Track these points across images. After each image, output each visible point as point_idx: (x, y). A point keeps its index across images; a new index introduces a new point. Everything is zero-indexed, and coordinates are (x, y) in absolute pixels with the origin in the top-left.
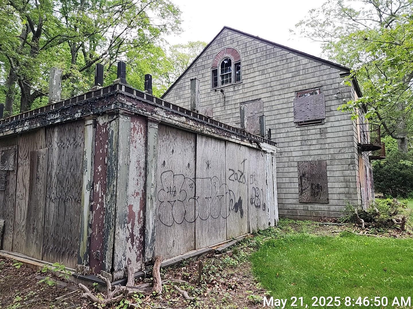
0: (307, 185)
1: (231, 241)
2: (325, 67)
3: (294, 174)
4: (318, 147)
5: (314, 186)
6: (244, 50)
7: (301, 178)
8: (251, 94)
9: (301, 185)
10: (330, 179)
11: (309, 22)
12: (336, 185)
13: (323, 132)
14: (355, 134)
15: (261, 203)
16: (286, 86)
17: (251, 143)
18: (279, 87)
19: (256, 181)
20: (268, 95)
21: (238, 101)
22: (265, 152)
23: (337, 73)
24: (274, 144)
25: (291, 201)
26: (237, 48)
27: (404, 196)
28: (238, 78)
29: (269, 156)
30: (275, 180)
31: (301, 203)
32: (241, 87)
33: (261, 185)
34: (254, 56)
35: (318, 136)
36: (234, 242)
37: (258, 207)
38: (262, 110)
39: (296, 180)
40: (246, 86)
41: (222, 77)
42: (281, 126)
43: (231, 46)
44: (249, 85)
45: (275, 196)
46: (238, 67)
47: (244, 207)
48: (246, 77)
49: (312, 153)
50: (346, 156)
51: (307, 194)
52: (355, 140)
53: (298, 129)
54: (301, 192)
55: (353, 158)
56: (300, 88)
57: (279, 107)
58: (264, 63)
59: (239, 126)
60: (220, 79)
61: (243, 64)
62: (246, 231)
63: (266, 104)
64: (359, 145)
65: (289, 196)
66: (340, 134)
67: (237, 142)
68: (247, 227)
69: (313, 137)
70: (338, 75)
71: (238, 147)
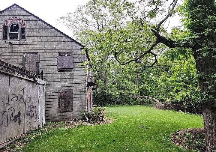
0: (63, 102)
1: (10, 140)
2: (74, 43)
3: (56, 96)
4: (69, 82)
5: (66, 103)
6: (28, 22)
7: (59, 99)
8: (32, 48)
9: (59, 102)
10: (74, 99)
11: (67, 19)
12: (77, 102)
13: (72, 75)
14: (86, 78)
15: (34, 114)
16: (53, 48)
17: (30, 78)
18: (49, 48)
19: (31, 101)
20: (43, 51)
21: (22, 51)
22: (39, 84)
23: (79, 47)
24: (45, 79)
25: (53, 111)
26: (23, 19)
27: (104, 105)
28: (23, 37)
29: (41, 87)
30: (44, 100)
31: (59, 112)
32: (25, 43)
33: (35, 103)
34: (35, 27)
35: (70, 77)
36: (12, 141)
37: (32, 117)
38: (38, 59)
39: (57, 100)
40: (28, 43)
41: (11, 34)
42: (50, 70)
43: (18, 17)
44: (30, 43)
45: (44, 109)
46: (23, 30)
47: (22, 118)
48: (29, 38)
49: (66, 85)
50: (82, 88)
51: (63, 107)
52: (86, 80)
53: (59, 72)
54: (59, 106)
55: (85, 89)
56: (61, 51)
57: (49, 59)
58: (41, 32)
59: (21, 67)
60: (9, 35)
61: (26, 30)
62: (22, 132)
63: (42, 56)
64: (88, 83)
65: (53, 109)
66: (80, 77)
67: (19, 76)
68: (23, 130)
69: (67, 77)
70: (80, 48)
71: (19, 80)
